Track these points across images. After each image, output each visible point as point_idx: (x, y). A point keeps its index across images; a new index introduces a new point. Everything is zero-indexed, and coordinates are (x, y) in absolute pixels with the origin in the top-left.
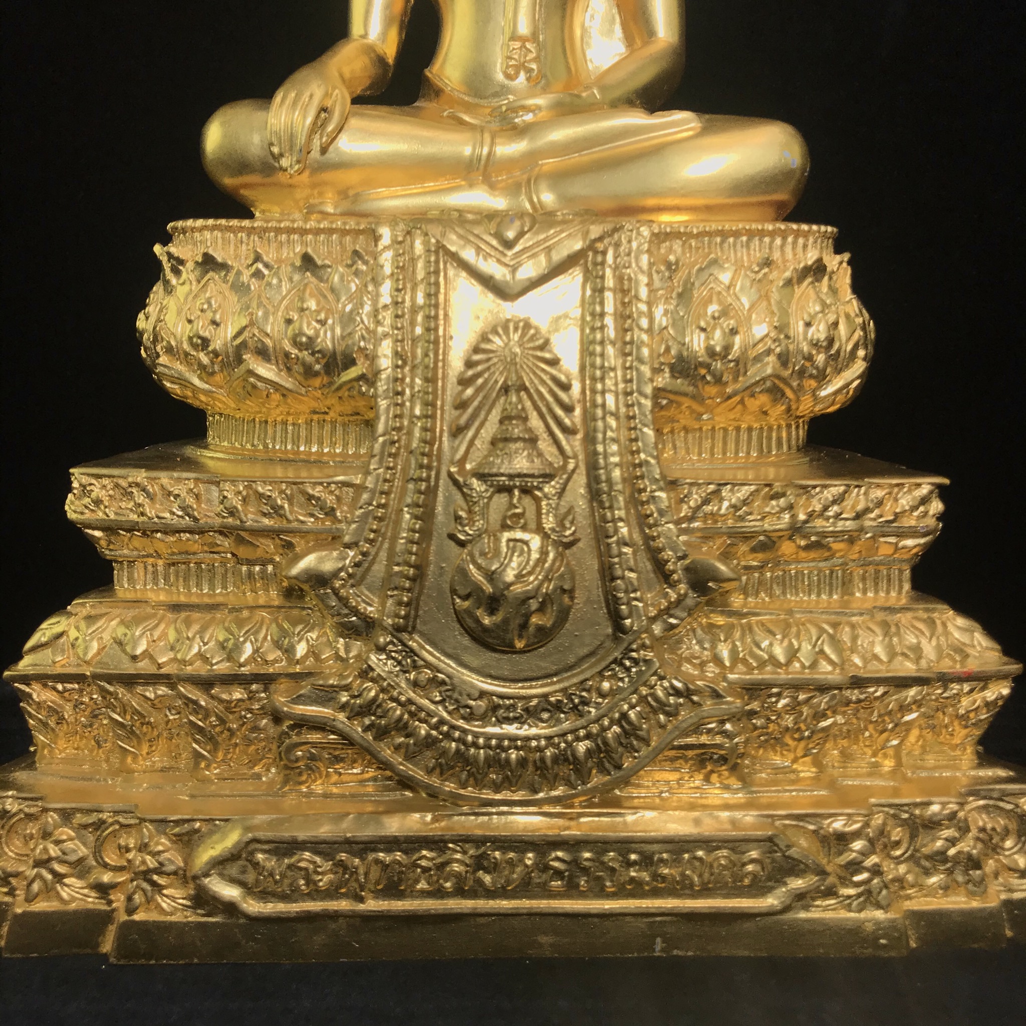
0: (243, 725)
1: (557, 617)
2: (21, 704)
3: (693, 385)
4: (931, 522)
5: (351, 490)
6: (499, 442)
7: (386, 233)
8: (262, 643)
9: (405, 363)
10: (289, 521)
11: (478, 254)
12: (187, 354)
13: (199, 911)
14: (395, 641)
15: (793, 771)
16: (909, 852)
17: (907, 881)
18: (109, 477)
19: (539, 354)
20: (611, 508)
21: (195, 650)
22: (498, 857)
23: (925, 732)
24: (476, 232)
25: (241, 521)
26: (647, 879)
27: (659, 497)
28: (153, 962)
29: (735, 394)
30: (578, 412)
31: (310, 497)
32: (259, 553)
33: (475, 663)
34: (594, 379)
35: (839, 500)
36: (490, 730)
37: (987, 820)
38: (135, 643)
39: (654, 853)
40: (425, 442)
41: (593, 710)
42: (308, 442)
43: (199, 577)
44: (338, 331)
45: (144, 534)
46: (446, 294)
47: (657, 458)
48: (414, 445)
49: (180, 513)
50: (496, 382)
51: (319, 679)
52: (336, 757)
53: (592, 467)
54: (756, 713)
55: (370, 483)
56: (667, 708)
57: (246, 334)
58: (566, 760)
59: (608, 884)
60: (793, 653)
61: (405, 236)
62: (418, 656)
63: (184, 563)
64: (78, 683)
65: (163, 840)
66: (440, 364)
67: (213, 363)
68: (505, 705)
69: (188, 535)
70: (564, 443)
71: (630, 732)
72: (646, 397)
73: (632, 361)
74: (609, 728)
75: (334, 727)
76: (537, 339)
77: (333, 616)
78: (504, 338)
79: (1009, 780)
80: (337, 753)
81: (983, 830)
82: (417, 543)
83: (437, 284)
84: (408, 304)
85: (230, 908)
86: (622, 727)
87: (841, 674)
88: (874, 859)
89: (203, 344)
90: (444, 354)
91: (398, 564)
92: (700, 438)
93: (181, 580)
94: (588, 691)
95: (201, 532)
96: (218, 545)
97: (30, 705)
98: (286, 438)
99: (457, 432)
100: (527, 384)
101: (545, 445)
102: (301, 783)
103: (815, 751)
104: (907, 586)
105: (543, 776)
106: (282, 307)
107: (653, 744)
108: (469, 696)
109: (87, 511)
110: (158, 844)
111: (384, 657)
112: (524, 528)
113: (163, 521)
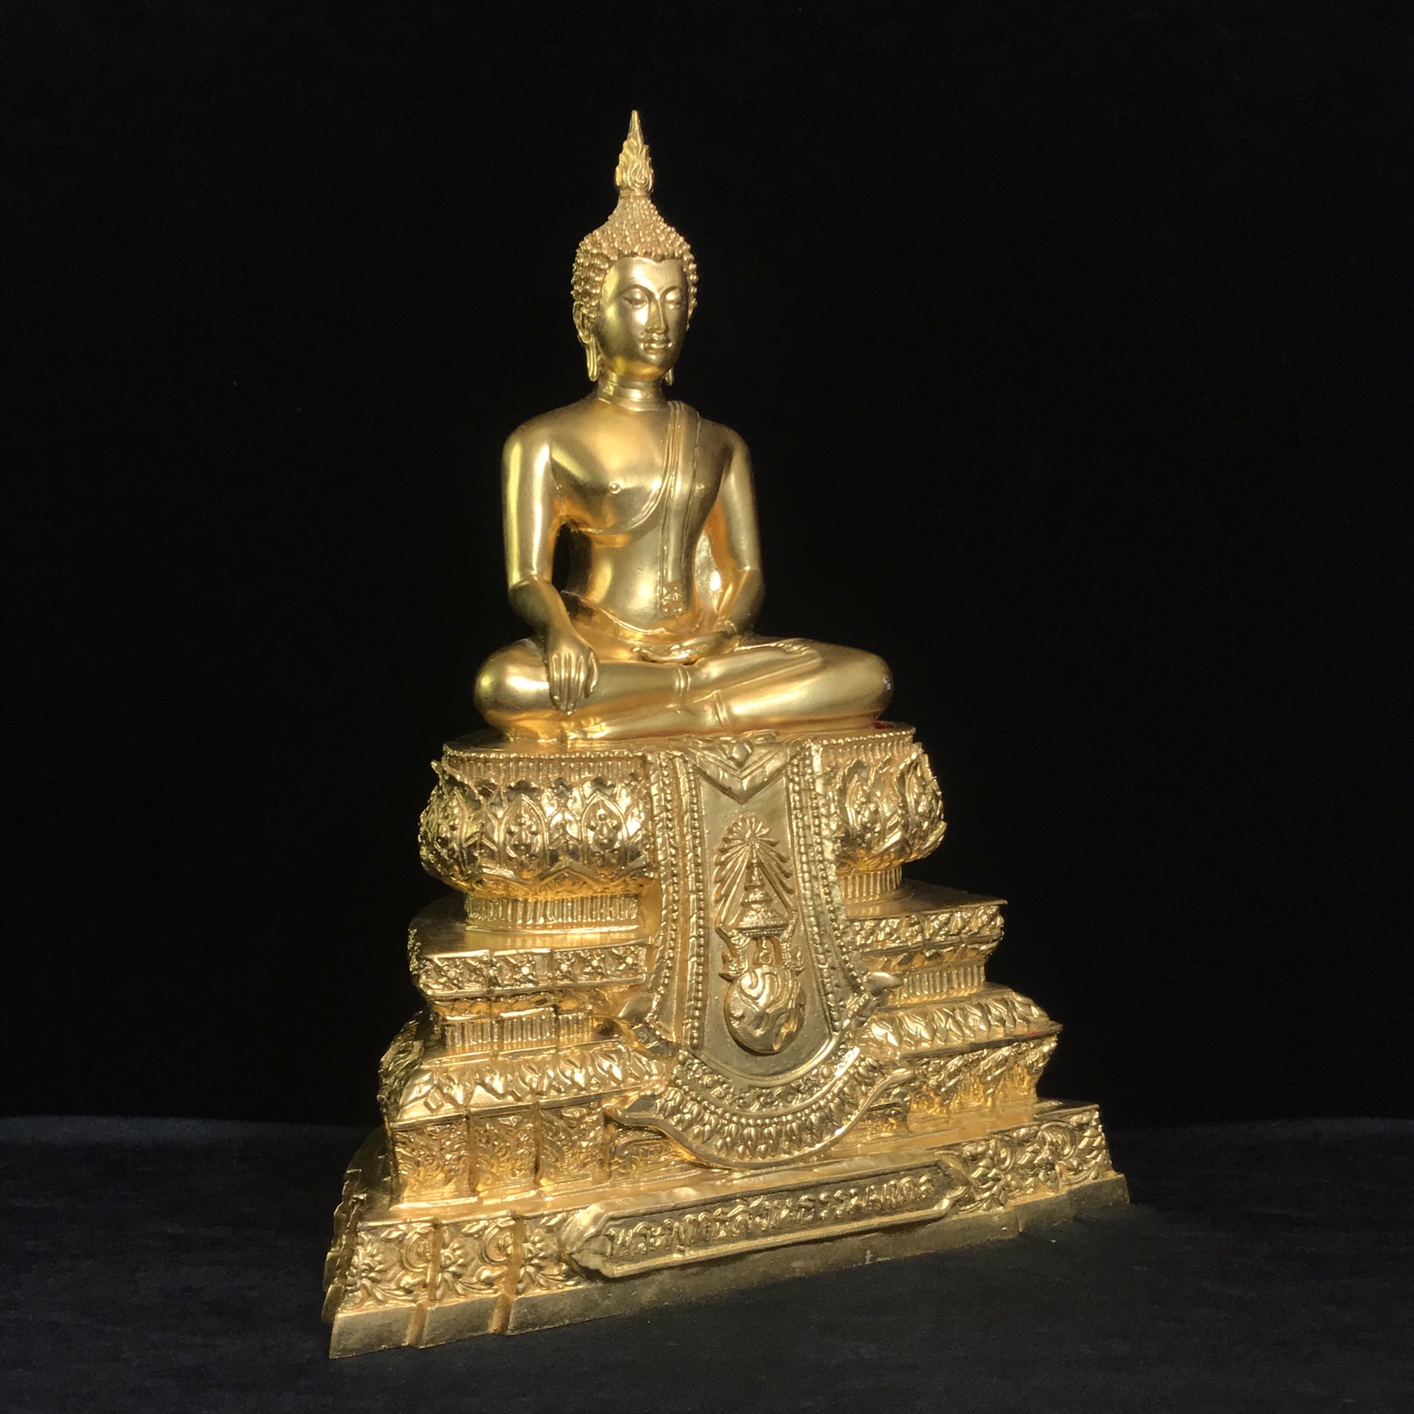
0: (581, 1137)
1: (798, 1025)
2: (396, 1149)
3: (854, 850)
4: (998, 931)
5: (644, 949)
6: (748, 904)
7: (652, 760)
9: (678, 852)
11: (719, 773)
12: (508, 857)
13: (569, 1283)
14: (691, 1056)
16: (1012, 1165)
17: (1012, 1185)
18: (460, 958)
19: (767, 839)
21: (546, 1083)
24: (713, 756)
25: (573, 981)
26: (863, 1206)
27: (847, 932)
28: (537, 1329)
30: (793, 877)
31: (618, 957)
32: (577, 1004)
33: (743, 1066)
35: (947, 922)
36: (758, 1113)
37: (1053, 1136)
38: (495, 1085)
40: (701, 909)
41: (820, 1089)
45: (487, 999)
46: (702, 802)
49: (523, 980)
50: (743, 862)
53: (806, 916)
55: (660, 942)
57: (561, 841)
58: (806, 1128)
59: (839, 1213)
63: (510, 1019)
64: (450, 1124)
65: (541, 1232)
66: (705, 852)
68: (765, 1094)
69: (523, 997)
70: (788, 900)
74: (832, 1101)
75: (656, 1125)
76: (766, 828)
77: (644, 1044)
79: (1059, 1108)
81: (1052, 1143)
83: (697, 796)
84: (676, 810)
86: (840, 1098)
87: (962, 1043)
88: (994, 1172)
89: (524, 849)
90: (705, 844)
91: (689, 1000)
93: (508, 1033)
94: (816, 1075)
95: (536, 993)
97: (405, 1149)
99: (720, 899)
100: (763, 861)
101: (776, 903)
102: (624, 1174)
104: (983, 979)
105: (792, 1141)
107: (860, 1107)
110: (537, 1235)
111: (684, 1069)
112: (771, 964)
113: (510, 988)
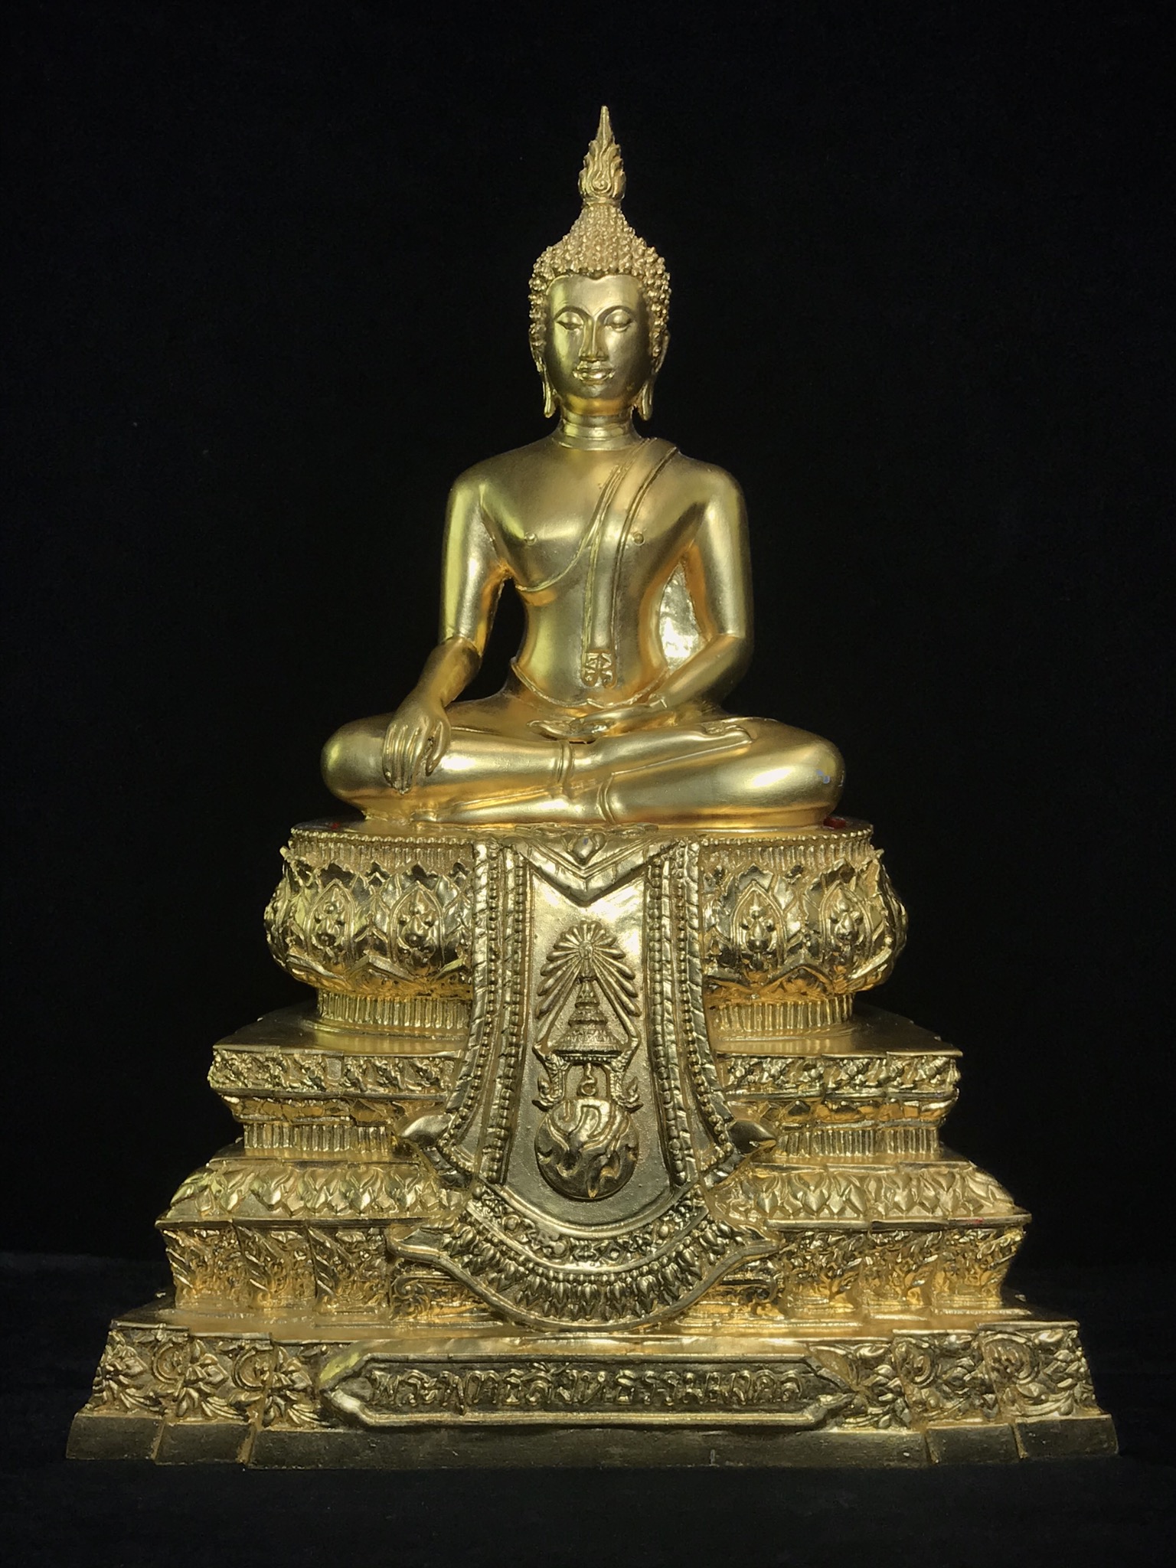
0: (360, 1265)
1: (623, 1170)
2: (167, 1250)
3: (739, 972)
4: (949, 1088)
5: (452, 1062)
6: (577, 1023)
7: (482, 849)
8: (378, 1193)
9: (498, 957)
10: (400, 1090)
11: (558, 869)
12: (315, 948)
13: (324, 1423)
14: (489, 1191)
15: (831, 1307)
16: (931, 1378)
17: (930, 1404)
18: (248, 1052)
19: (607, 950)
20: (668, 1078)
21: (322, 1199)
22: (575, 1375)
23: (949, 1274)
24: (556, 850)
25: (361, 1090)
26: (701, 1395)
27: (709, 1069)
28: (284, 1467)
29: (774, 979)
30: (641, 997)
31: (419, 1070)
32: (374, 1117)
33: (556, 1210)
34: (653, 970)
35: (863, 1070)
36: (569, 1266)
37: (1002, 1352)
38: (270, 1194)
39: (706, 1372)
40: (514, 1024)
41: (654, 1250)
42: (412, 1019)
43: (320, 1138)
44: (443, 930)
45: (277, 1100)
46: (531, 901)
47: (707, 1036)
48: (505, 1026)
49: (310, 1083)
50: (573, 973)
51: (427, 1223)
52: (439, 1291)
53: (653, 1044)
54: (794, 1253)
55: (468, 1057)
56: (716, 1248)
57: (367, 933)
58: (632, 1292)
59: (668, 1399)
60: (824, 1203)
61: (498, 853)
62: (508, 1204)
63: (308, 1125)
64: (219, 1230)
65: (295, 1362)
66: (527, 959)
67: (337, 956)
68: (580, 1245)
69: (315, 1102)
70: (629, 1024)
71: (686, 1268)
72: (697, 985)
73: (685, 955)
74: (668, 1265)
75: (439, 1264)
76: (608, 937)
77: (437, 1170)
78: (579, 937)
79: (1024, 1318)
80: (439, 1288)
81: (998, 1360)
82: (507, 1109)
83: (524, 894)
84: (501, 908)
85: (351, 1419)
86: (678, 1264)
87: (865, 1220)
88: (897, 1382)
89: (329, 940)
90: (530, 950)
91: (492, 1127)
92: (752, 1013)
93: (305, 1140)
94: (650, 1233)
95: (327, 1099)
96: (339, 1110)
97: (175, 1250)
98: (393, 1014)
99: (540, 1015)
100: (598, 975)
101: (613, 1025)
102: (409, 1314)
103: (848, 1288)
104: (935, 1145)
105: (613, 1307)
106: (396, 911)
107: (704, 1278)
108: (551, 1238)
109: (227, 1081)
110: (290, 1364)
111: (480, 1204)
112: (595, 1096)
113: (296, 1090)
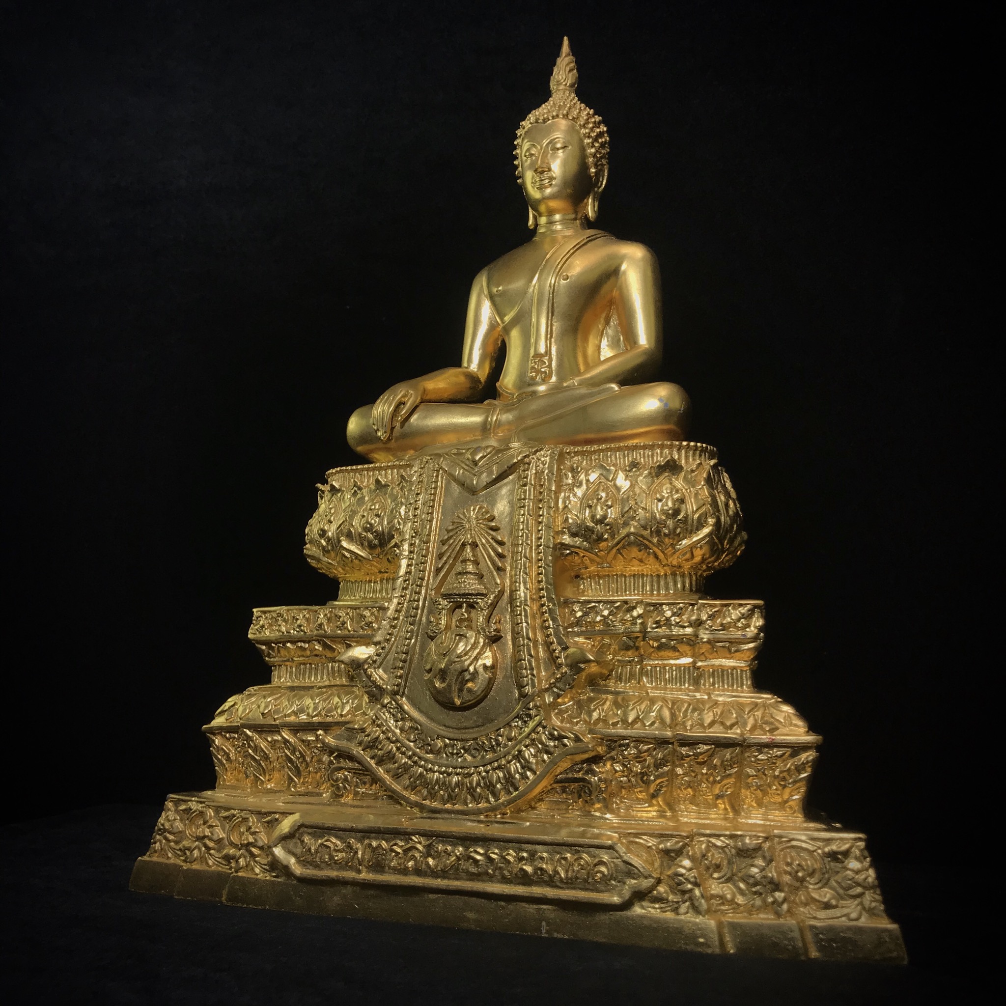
2: (211, 748)
3: (586, 541)
4: (754, 632)
5: (384, 612)
6: (458, 575)
8: (327, 705)
10: (349, 631)
11: (459, 471)
13: (272, 874)
14: (392, 701)
16: (728, 875)
17: (727, 898)
18: (270, 612)
19: (486, 523)
22: (440, 848)
23: (752, 789)
24: (460, 459)
25: (325, 632)
26: (531, 871)
27: (553, 609)
28: (245, 906)
33: (437, 717)
34: (517, 537)
36: (442, 761)
37: (795, 858)
39: (538, 852)
41: (502, 749)
44: (386, 519)
49: (298, 630)
50: (460, 540)
51: (350, 725)
53: (512, 591)
55: (391, 605)
57: (343, 526)
58: (486, 783)
59: (506, 873)
62: (404, 712)
63: (304, 664)
65: (259, 825)
67: (328, 545)
68: (451, 744)
69: (302, 643)
70: (496, 576)
71: (525, 765)
74: (511, 761)
75: (356, 757)
76: (486, 514)
77: (363, 687)
78: (467, 515)
81: (790, 864)
83: (435, 488)
85: (286, 870)
87: (671, 732)
88: (694, 873)
89: (324, 534)
91: (398, 653)
93: (301, 675)
95: (308, 641)
96: (317, 650)
97: (214, 748)
99: (437, 571)
100: (477, 541)
101: (487, 578)
103: (661, 793)
104: (748, 683)
105: (472, 795)
107: (538, 773)
108: (431, 738)
110: (256, 827)
111: (386, 711)
113: (291, 635)
